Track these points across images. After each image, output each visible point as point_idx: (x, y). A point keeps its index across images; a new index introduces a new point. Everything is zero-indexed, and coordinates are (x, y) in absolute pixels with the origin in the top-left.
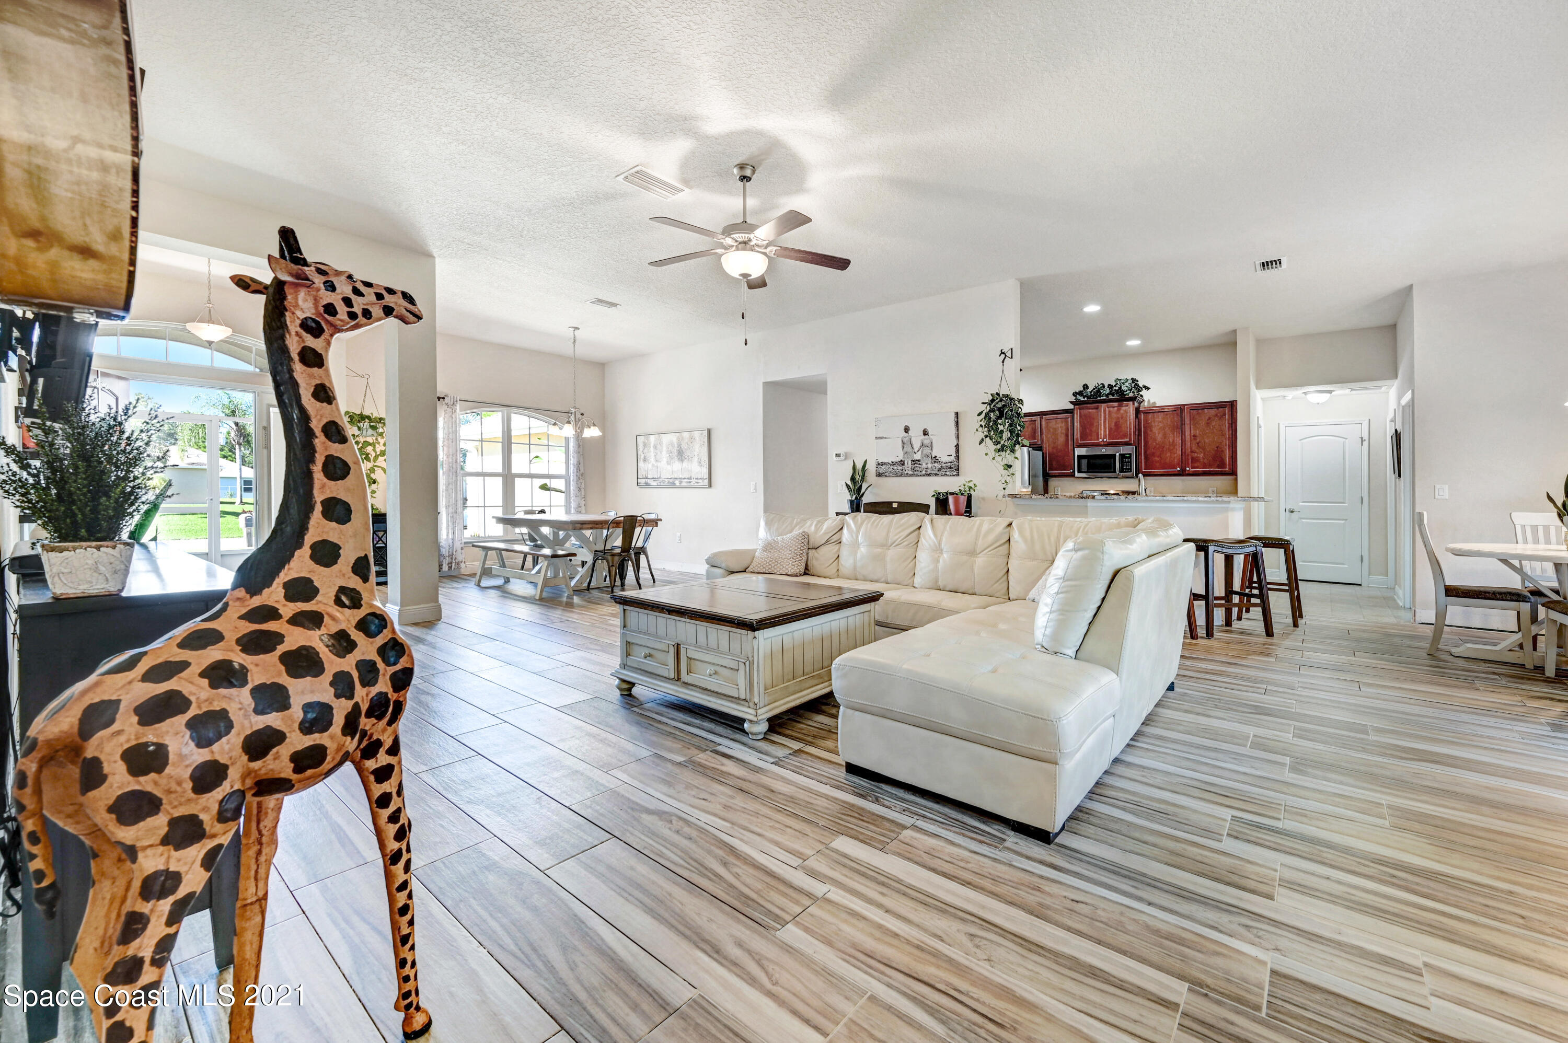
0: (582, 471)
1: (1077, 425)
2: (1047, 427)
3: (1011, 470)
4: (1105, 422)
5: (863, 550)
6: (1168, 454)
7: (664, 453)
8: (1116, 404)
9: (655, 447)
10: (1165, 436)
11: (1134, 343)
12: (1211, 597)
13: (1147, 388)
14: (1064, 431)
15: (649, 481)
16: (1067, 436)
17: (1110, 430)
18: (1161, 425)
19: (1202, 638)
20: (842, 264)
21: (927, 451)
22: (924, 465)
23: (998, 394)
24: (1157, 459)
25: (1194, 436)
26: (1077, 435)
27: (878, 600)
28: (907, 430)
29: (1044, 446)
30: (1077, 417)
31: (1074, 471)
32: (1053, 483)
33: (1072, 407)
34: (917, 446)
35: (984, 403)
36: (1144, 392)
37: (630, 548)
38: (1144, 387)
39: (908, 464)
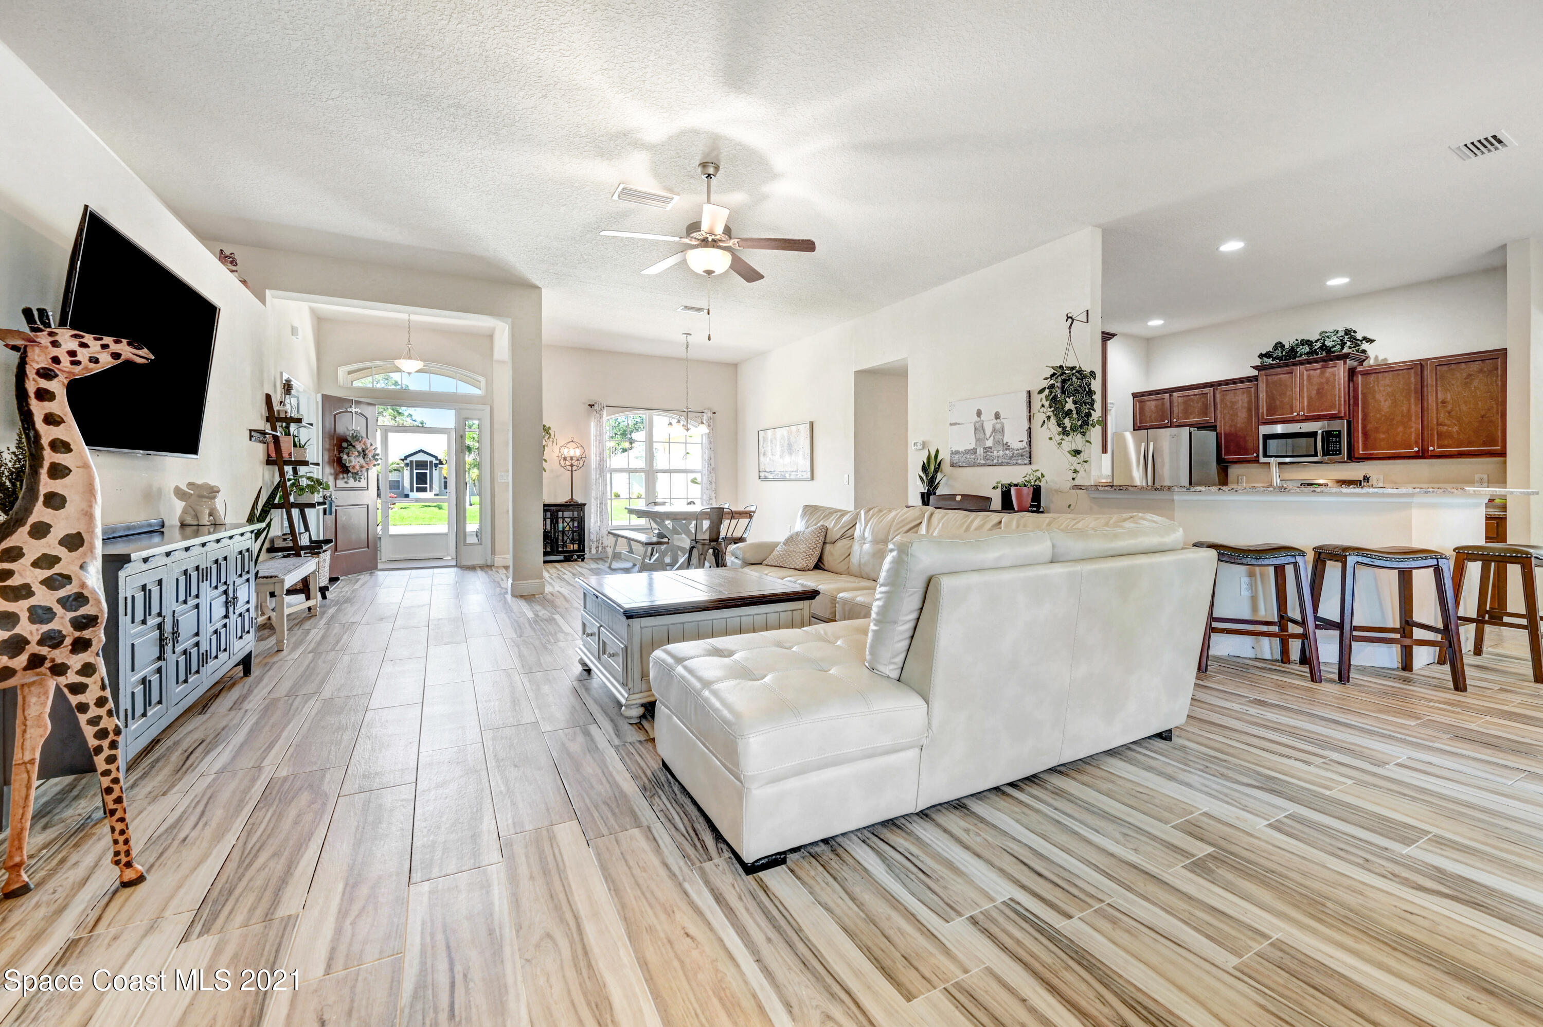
0: (713, 465)
1: (1262, 395)
2: (1222, 400)
3: (1082, 457)
4: (1302, 390)
5: (867, 546)
6: (1400, 429)
7: (778, 446)
8: (1318, 365)
9: (771, 441)
10: (1395, 403)
11: (1338, 282)
12: (1347, 627)
13: (1370, 341)
14: (1246, 405)
15: (767, 474)
16: (1249, 410)
17: (1310, 399)
18: (1389, 389)
19: (1331, 681)
20: (808, 246)
21: (999, 436)
22: (996, 453)
23: (1061, 367)
24: (1382, 436)
25: (1443, 402)
26: (1263, 408)
27: (813, 598)
28: (979, 413)
29: (1218, 424)
30: (1262, 386)
31: (1258, 456)
32: (1234, 471)
33: (1255, 373)
34: (989, 431)
35: (1046, 379)
36: (1365, 346)
37: (718, 538)
38: (1365, 338)
39: (980, 451)
